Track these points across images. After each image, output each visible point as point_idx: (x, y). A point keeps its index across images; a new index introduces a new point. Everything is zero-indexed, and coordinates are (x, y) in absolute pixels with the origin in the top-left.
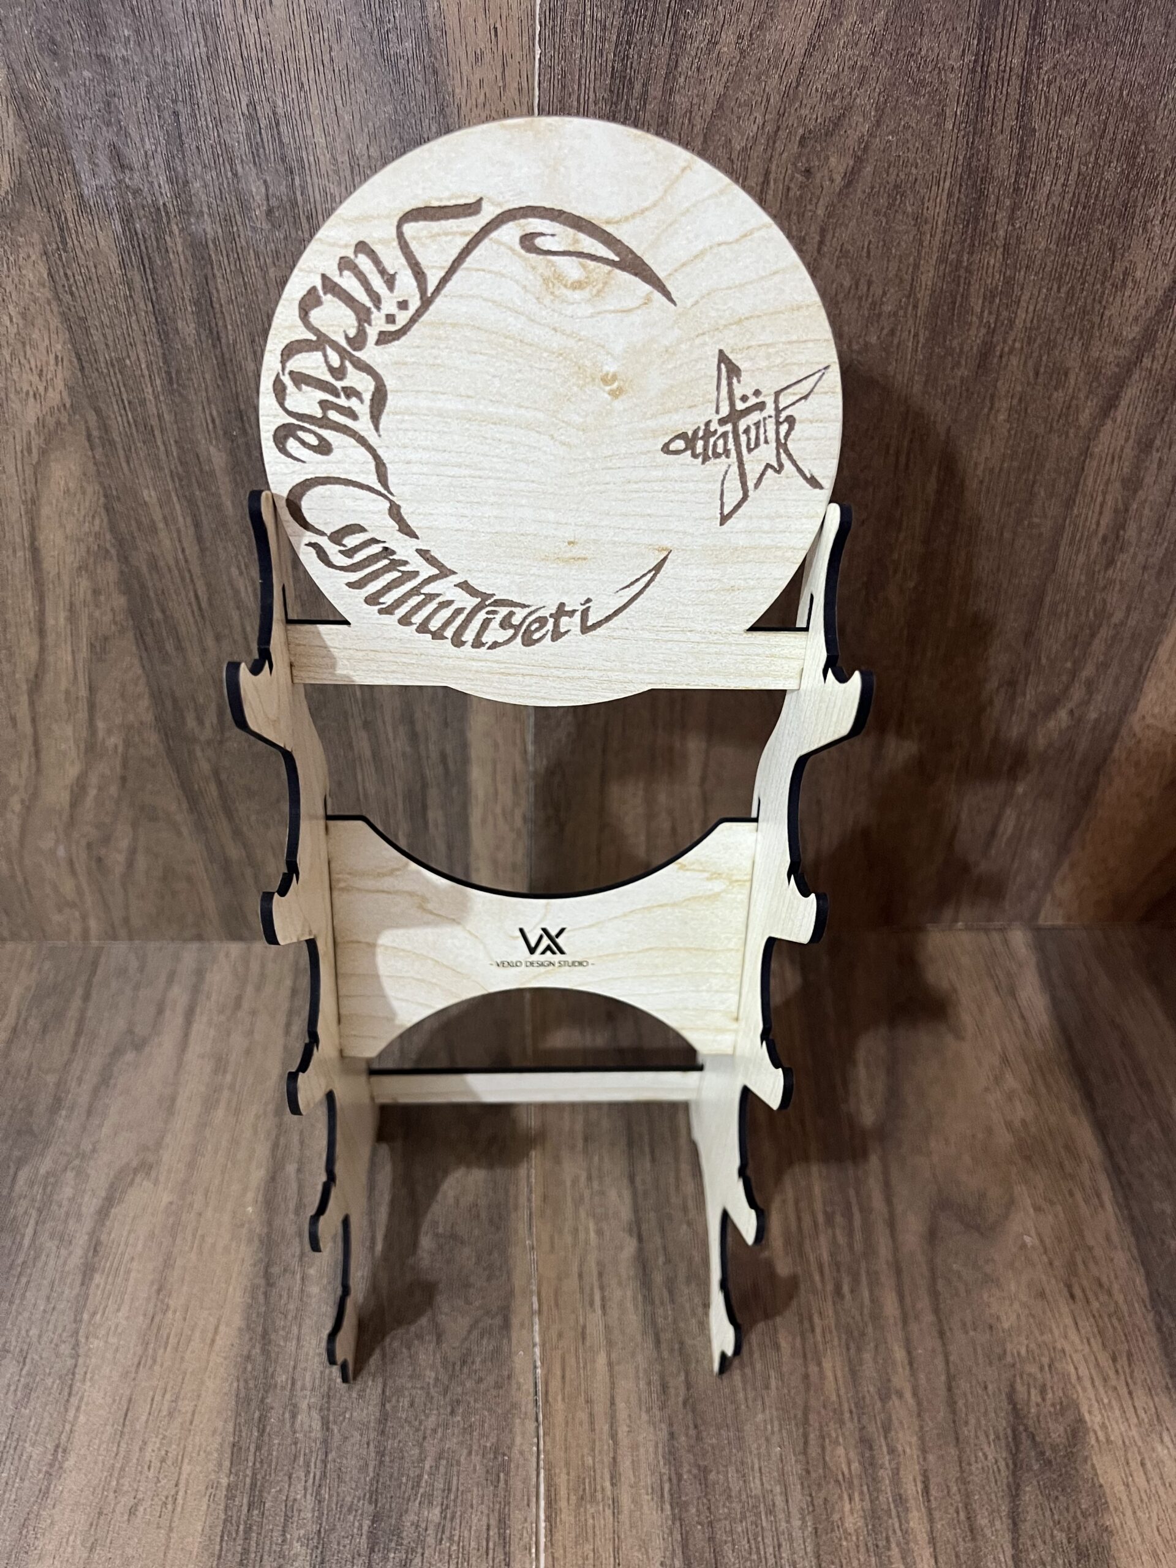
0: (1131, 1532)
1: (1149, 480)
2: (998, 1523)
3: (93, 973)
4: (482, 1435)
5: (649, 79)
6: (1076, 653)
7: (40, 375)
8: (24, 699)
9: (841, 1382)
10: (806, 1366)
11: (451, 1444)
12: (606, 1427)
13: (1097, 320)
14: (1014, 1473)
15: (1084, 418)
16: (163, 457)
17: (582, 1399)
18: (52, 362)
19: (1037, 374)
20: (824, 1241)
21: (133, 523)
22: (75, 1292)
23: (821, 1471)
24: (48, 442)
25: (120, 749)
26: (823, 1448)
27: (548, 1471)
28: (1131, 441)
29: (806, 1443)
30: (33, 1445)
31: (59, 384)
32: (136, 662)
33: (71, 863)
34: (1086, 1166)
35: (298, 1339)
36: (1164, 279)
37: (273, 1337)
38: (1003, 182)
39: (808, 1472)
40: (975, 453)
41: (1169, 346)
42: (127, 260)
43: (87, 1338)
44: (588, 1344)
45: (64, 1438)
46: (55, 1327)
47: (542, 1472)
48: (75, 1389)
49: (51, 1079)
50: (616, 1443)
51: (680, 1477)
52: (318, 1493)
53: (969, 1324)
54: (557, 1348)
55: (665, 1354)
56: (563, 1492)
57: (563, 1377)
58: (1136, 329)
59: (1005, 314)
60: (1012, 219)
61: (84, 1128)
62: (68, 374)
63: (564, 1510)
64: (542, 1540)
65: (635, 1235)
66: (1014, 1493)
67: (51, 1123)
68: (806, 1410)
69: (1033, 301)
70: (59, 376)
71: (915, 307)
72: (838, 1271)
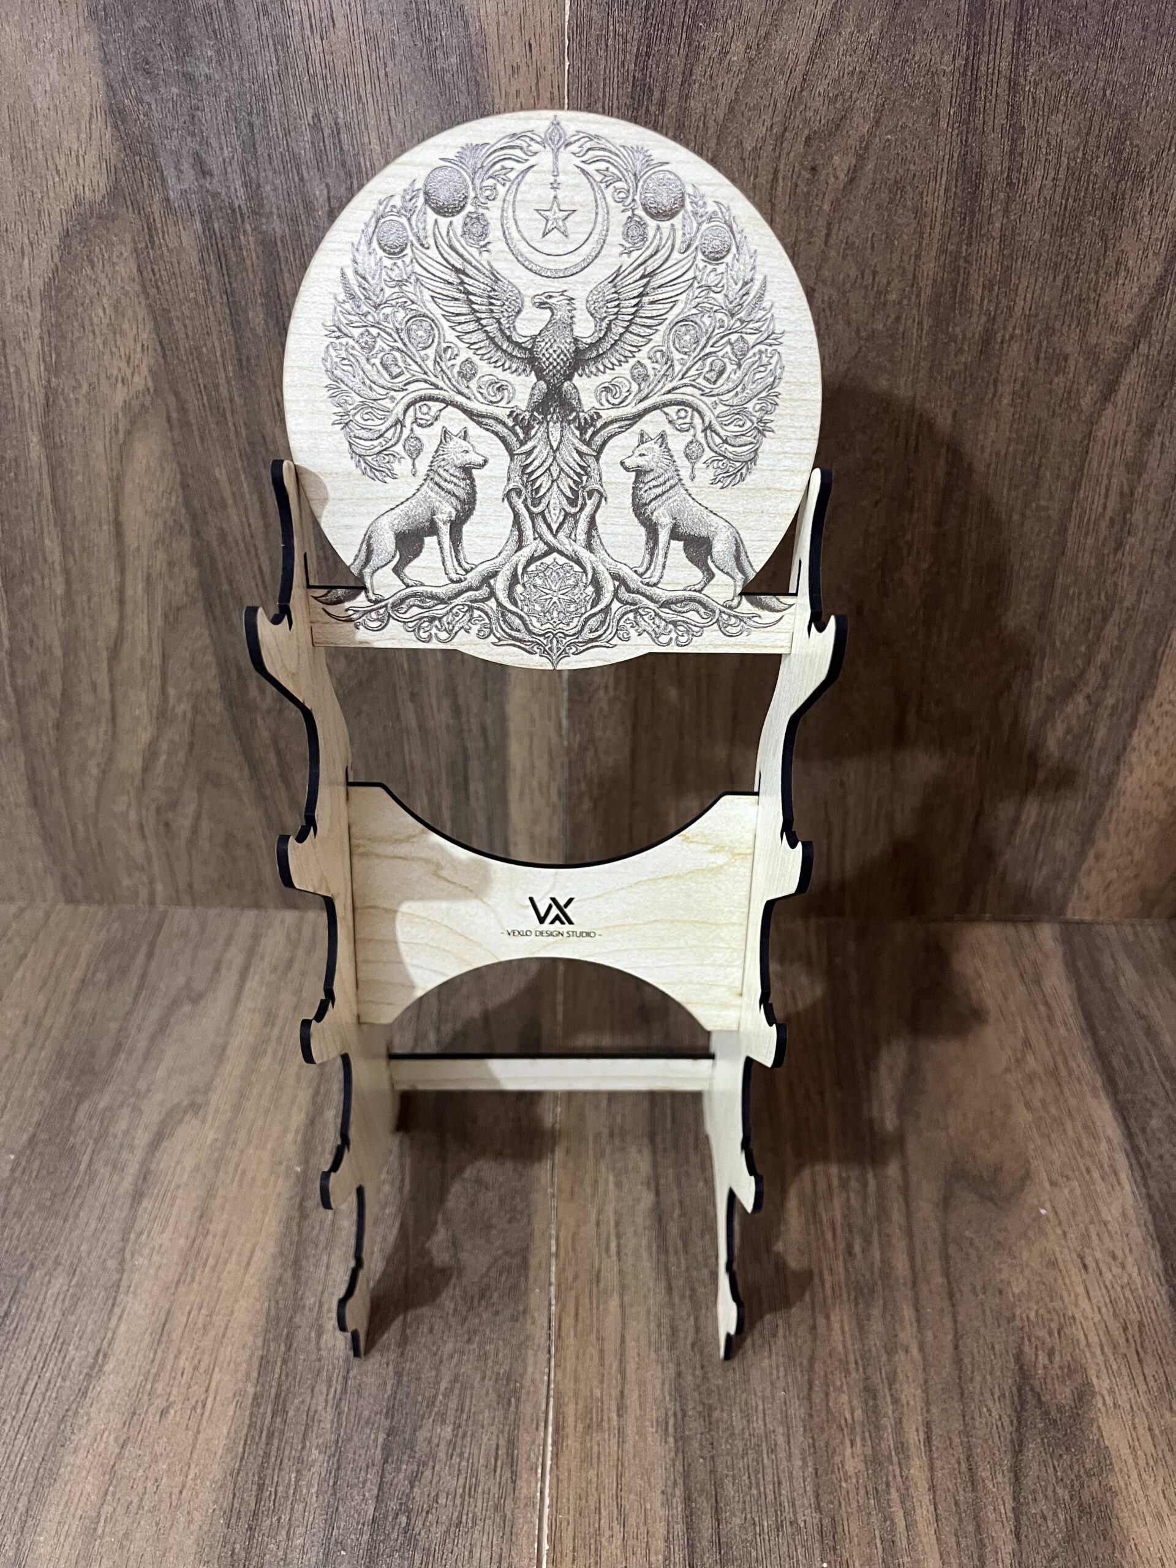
0: (1135, 1494)
1: (1152, 463)
2: (1000, 1478)
3: (157, 934)
4: (495, 1363)
5: (666, 86)
6: (1090, 636)
7: (128, 362)
8: (104, 666)
9: (848, 1335)
10: (814, 1319)
11: (466, 1369)
12: (615, 1365)
13: (1092, 307)
14: (1018, 1430)
15: (1085, 403)
16: (232, 436)
17: (593, 1337)
18: (139, 349)
19: (1038, 360)
20: (838, 1203)
21: (205, 499)
22: (125, 1213)
23: (823, 1416)
24: (133, 423)
25: (189, 715)
26: (827, 1394)
27: (558, 1400)
28: (1133, 424)
29: (810, 1389)
30: (77, 1349)
31: (144, 368)
32: (207, 632)
33: (141, 827)
34: (1104, 1145)
35: (328, 1267)
36: (1156, 267)
37: (304, 1263)
38: (995, 178)
39: (811, 1416)
40: (981, 437)
41: (1164, 333)
42: (205, 255)
43: (133, 1255)
44: (602, 1286)
45: (105, 1343)
46: (105, 1244)
47: (552, 1400)
48: (119, 1299)
49: (114, 1026)
50: (624, 1378)
51: (684, 1415)
52: (338, 1406)
53: (978, 1288)
54: (571, 1288)
55: (677, 1300)
56: (571, 1421)
57: (577, 1315)
58: (1131, 316)
59: (1004, 302)
60: (1006, 211)
61: (140, 1069)
62: (152, 362)
63: (571, 1436)
64: (549, 1463)
65: (653, 1188)
66: (1018, 1449)
67: (111, 1064)
68: (812, 1360)
69: (1030, 290)
70: (145, 363)
71: (918, 296)
72: (850, 1230)
